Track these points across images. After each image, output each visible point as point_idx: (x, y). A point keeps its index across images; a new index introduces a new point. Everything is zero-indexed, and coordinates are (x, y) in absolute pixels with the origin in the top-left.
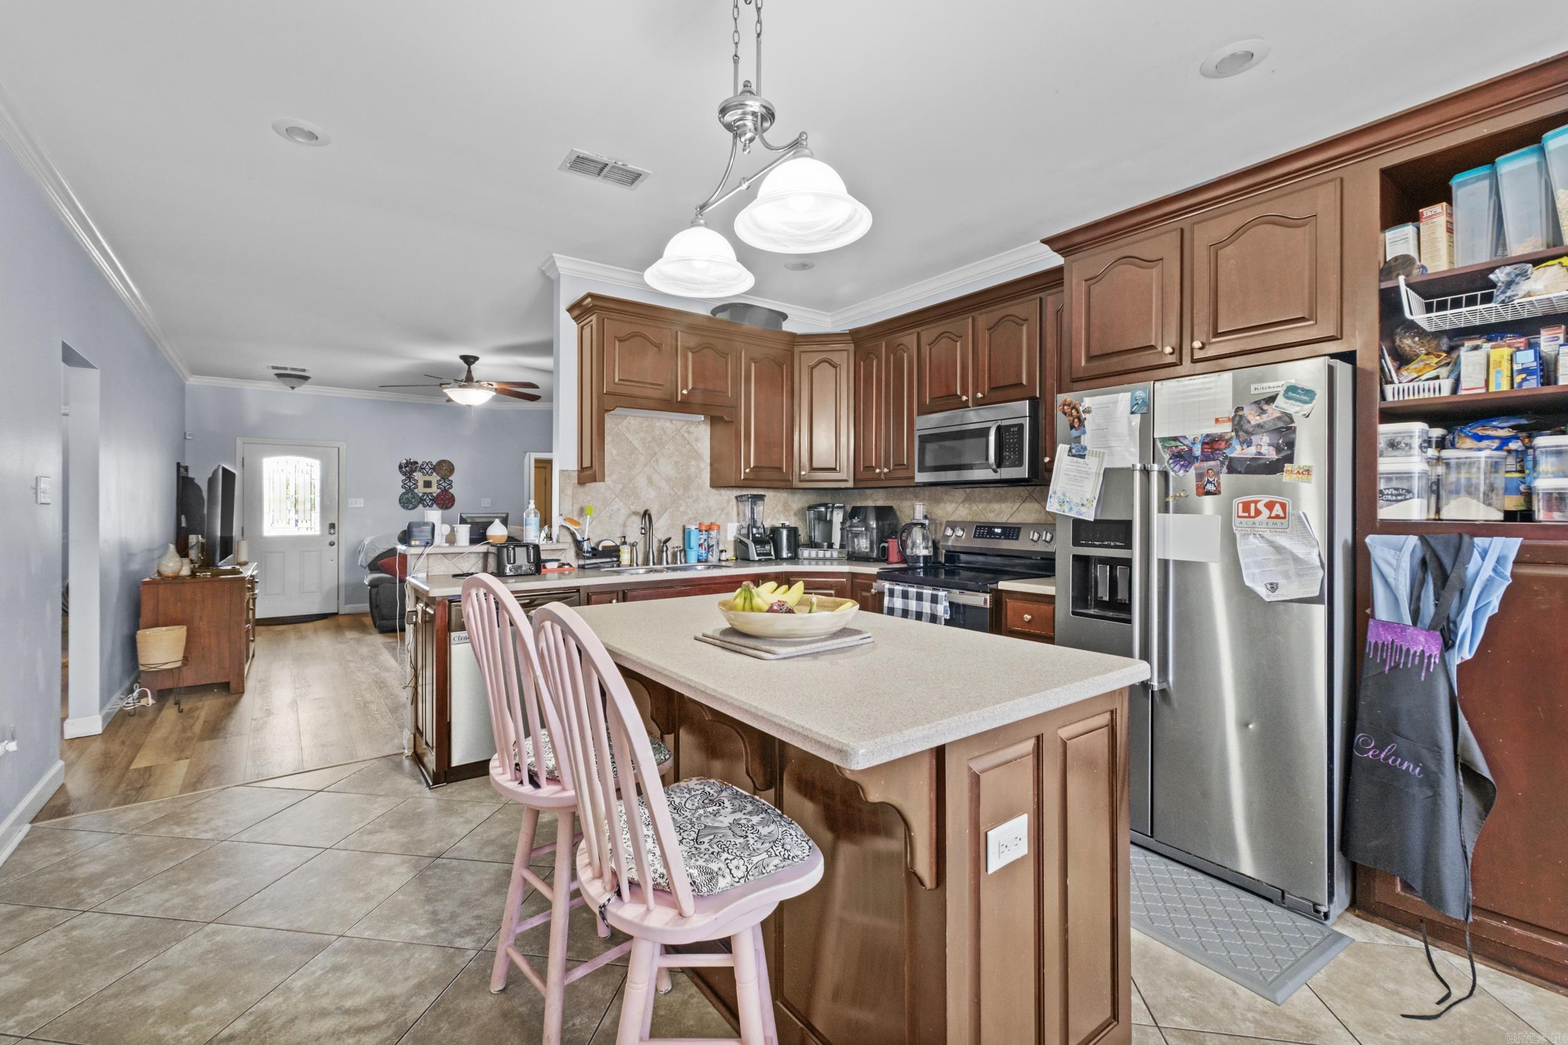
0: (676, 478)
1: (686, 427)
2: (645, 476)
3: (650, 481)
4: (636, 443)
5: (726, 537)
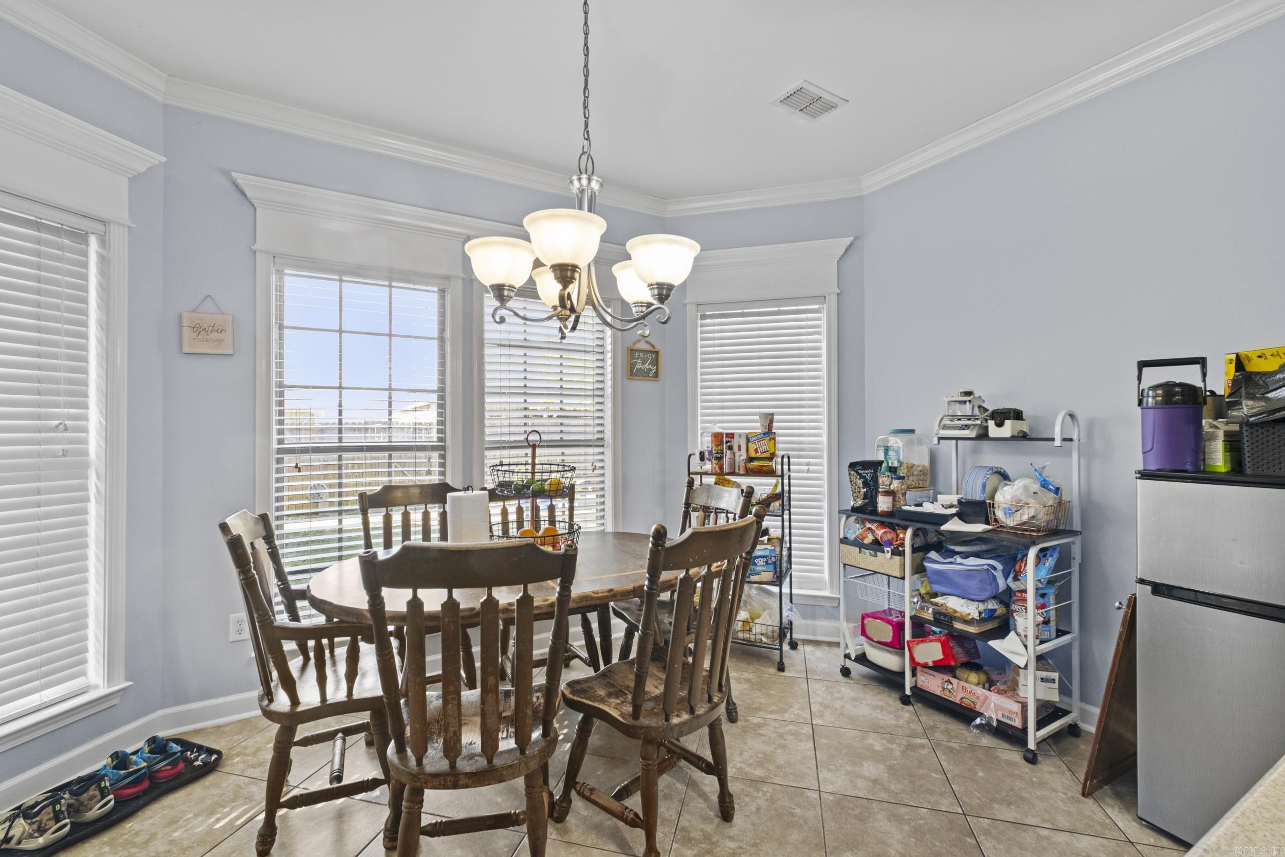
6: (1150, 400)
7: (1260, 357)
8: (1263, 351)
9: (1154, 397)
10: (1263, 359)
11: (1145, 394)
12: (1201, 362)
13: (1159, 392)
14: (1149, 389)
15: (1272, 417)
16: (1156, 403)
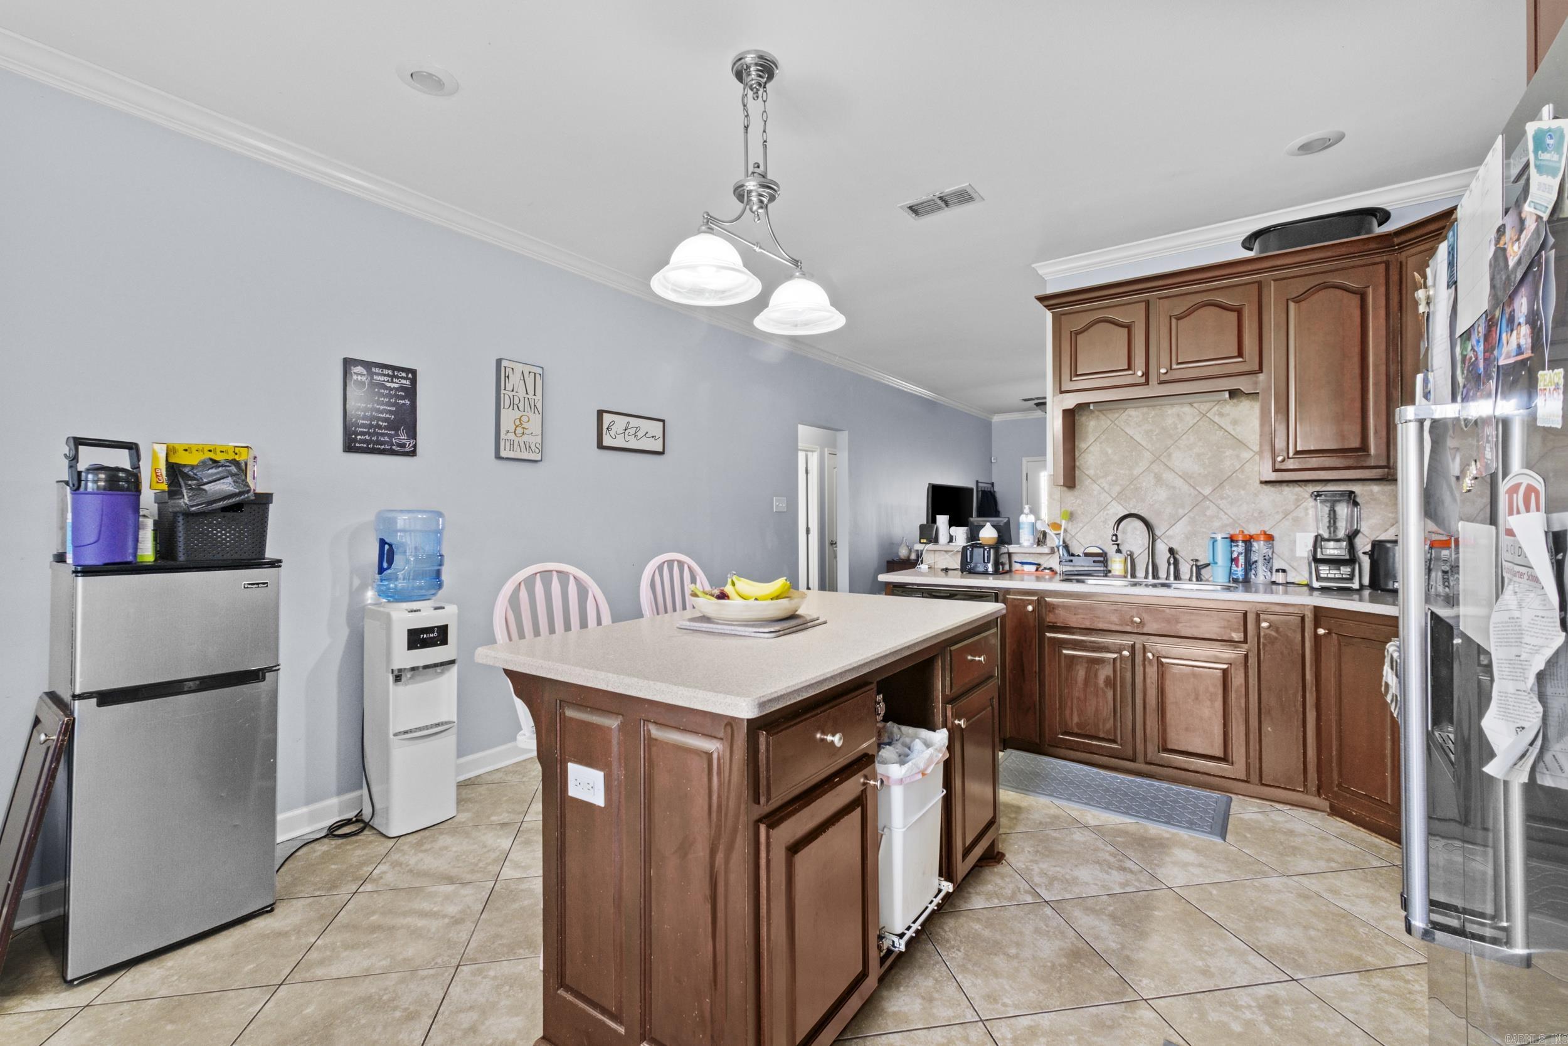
0: (1200, 474)
1: (1216, 408)
2: (1153, 475)
3: (1159, 479)
4: (1138, 437)
5: (1293, 550)
6: (90, 485)
7: (186, 450)
8: (190, 446)
9: (95, 482)
10: (187, 452)
11: (83, 478)
12: (132, 447)
13: (102, 476)
14: (88, 470)
15: (210, 507)
16: (98, 487)
